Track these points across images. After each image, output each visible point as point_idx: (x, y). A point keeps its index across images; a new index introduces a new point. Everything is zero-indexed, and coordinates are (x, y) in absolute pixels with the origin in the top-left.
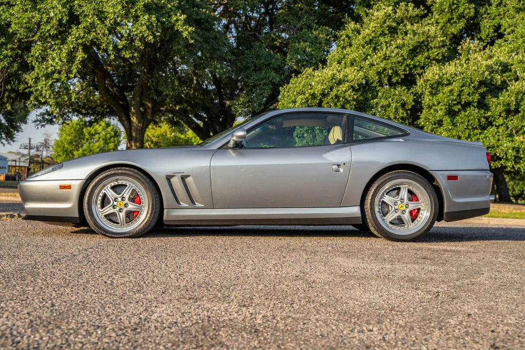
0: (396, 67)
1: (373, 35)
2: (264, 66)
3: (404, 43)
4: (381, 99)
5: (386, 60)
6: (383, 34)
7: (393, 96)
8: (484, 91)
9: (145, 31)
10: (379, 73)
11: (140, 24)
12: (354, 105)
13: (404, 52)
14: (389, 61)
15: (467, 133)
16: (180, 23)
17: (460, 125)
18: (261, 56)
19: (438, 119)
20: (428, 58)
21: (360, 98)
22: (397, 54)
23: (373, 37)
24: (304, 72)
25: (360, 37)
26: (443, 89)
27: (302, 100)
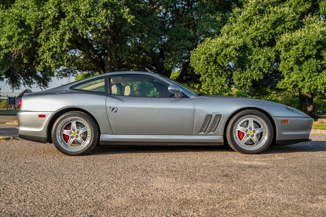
0: (263, 35)
1: (249, 15)
2: (182, 38)
3: (268, 19)
4: (254, 55)
5: (257, 31)
6: (255, 14)
7: (262, 53)
8: (320, 48)
9: (104, 20)
10: (252, 39)
11: (101, 16)
12: (237, 60)
13: (269, 25)
14: (259, 31)
15: (309, 75)
16: (126, 13)
17: (304, 70)
18: (180, 31)
19: (291, 66)
20: (284, 28)
21: (240, 56)
22: (264, 26)
23: (249, 16)
24: (206, 40)
25: (241, 17)
26: (293, 48)
27: (204, 58)
